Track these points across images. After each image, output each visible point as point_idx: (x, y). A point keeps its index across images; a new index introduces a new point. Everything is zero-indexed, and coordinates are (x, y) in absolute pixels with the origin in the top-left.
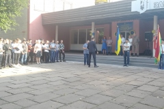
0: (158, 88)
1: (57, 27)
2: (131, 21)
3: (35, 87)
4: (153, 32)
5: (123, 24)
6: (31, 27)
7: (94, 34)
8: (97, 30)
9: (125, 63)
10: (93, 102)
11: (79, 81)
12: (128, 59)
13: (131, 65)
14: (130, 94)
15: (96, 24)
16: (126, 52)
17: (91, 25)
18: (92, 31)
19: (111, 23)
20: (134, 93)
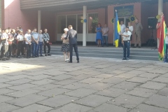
0: (165, 85)
1: (39, 12)
2: (131, 4)
3: (15, 88)
4: (157, 17)
5: (121, 7)
6: (6, 13)
7: (86, 21)
8: (90, 16)
9: (125, 56)
10: (88, 104)
11: (70, 79)
12: (129, 51)
13: (131, 58)
14: (131, 93)
15: (88, 9)
16: (126, 42)
17: (82, 9)
18: (84, 18)
19: (106, 8)
20: (136, 92)
